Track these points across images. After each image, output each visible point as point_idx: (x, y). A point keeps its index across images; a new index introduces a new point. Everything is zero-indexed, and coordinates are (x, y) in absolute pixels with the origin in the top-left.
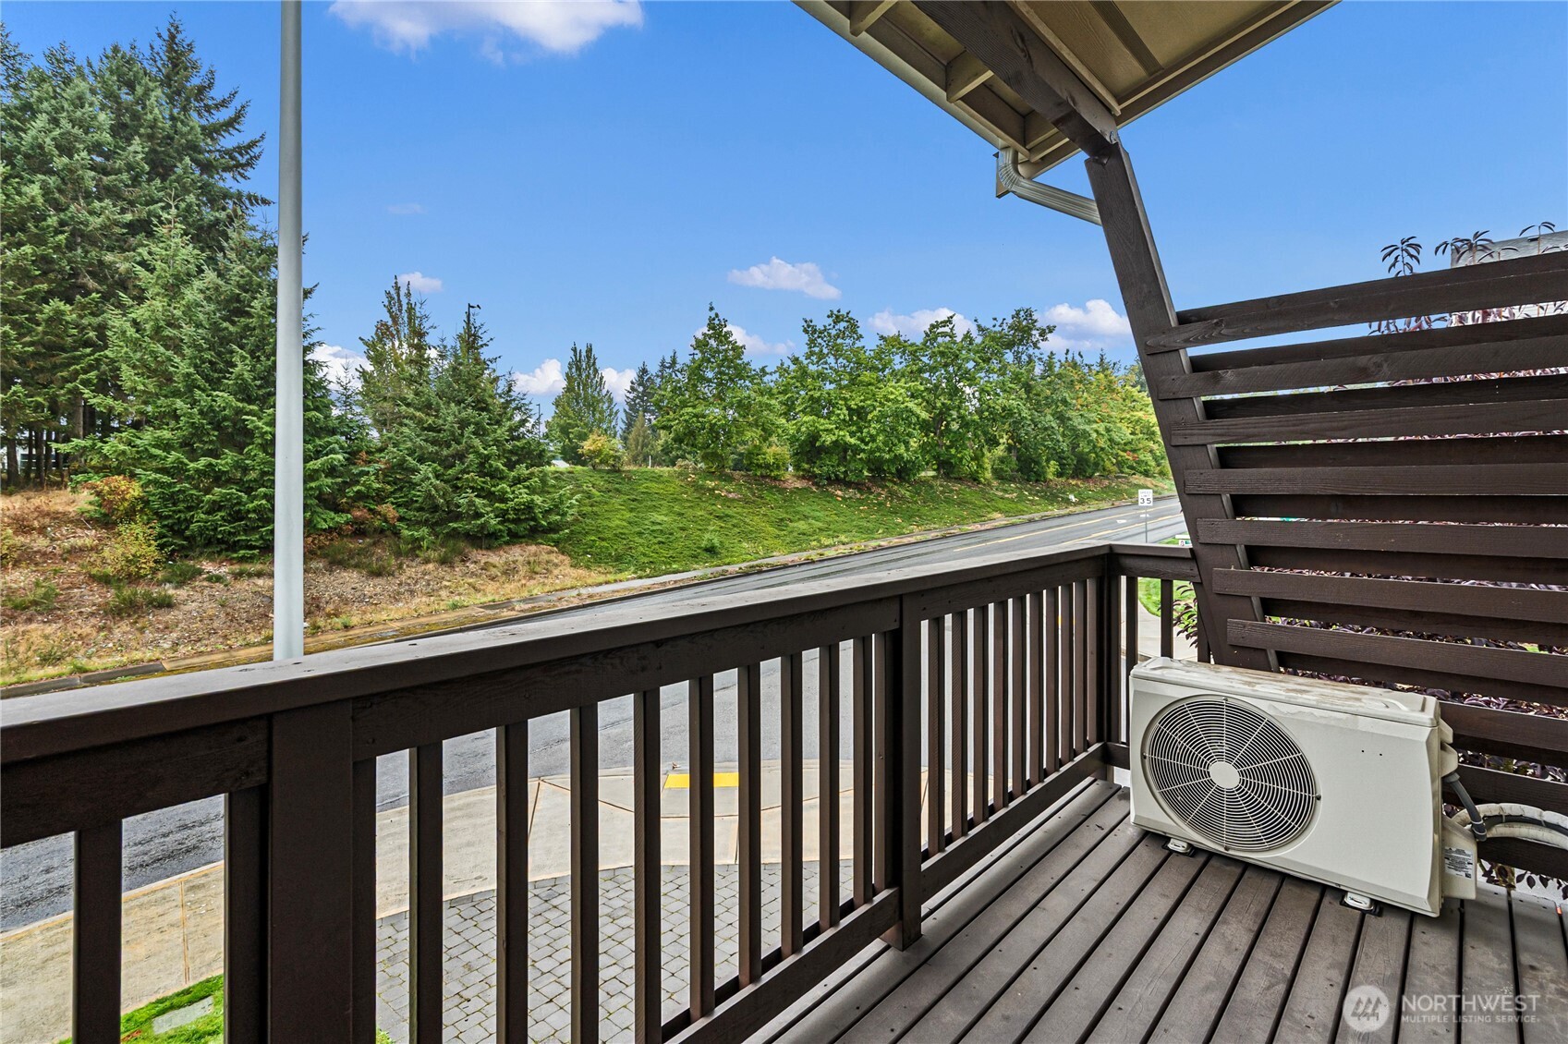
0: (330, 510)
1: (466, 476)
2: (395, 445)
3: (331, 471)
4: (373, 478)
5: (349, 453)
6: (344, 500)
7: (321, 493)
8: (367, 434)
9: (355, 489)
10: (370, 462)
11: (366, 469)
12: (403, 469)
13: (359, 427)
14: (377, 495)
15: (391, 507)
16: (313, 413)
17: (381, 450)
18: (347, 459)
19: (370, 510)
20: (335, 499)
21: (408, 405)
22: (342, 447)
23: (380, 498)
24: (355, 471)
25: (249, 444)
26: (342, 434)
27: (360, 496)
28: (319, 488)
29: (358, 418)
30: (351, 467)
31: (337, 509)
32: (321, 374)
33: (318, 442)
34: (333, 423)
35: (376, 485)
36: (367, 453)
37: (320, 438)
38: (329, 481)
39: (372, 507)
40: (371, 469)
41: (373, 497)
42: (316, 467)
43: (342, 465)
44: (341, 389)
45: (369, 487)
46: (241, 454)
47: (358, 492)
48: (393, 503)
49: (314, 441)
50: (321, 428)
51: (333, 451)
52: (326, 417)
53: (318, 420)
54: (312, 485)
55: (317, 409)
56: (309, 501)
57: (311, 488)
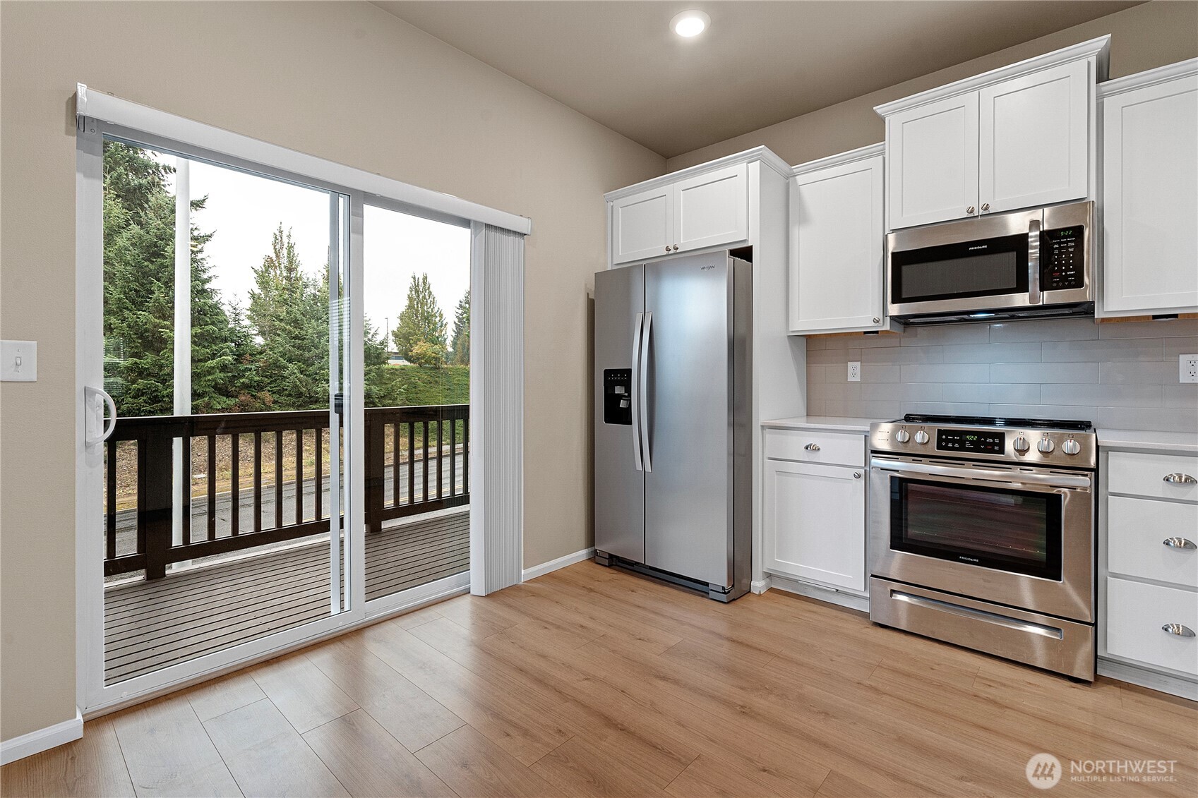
0: (224, 395)
1: (322, 372)
2: (271, 349)
3: (224, 368)
4: (254, 373)
5: (237, 355)
6: (233, 388)
7: (216, 384)
8: (251, 341)
9: (242, 381)
10: (252, 362)
11: (250, 367)
12: (277, 367)
13: (245, 336)
14: (258, 385)
15: (268, 394)
16: (211, 326)
17: (261, 353)
18: (235, 360)
19: (252, 395)
20: (227, 387)
21: (281, 320)
22: (232, 351)
23: (260, 387)
24: (241, 368)
25: (164, 349)
26: (232, 341)
27: (245, 386)
28: (214, 380)
29: (244, 330)
30: (239, 365)
31: (228, 395)
32: (216, 299)
33: (214, 347)
34: (226, 333)
35: (257, 378)
36: (250, 355)
37: (215, 344)
38: (222, 375)
39: (254, 394)
40: (253, 367)
41: (254, 387)
42: (212, 365)
43: (232, 364)
44: (232, 310)
45: (251, 380)
46: (158, 355)
47: (244, 383)
48: (269, 391)
49: (211, 347)
50: (216, 337)
51: (225, 354)
52: (220, 330)
53: (214, 332)
54: (210, 378)
55: (213, 324)
56: (207, 390)
57: (209, 380)
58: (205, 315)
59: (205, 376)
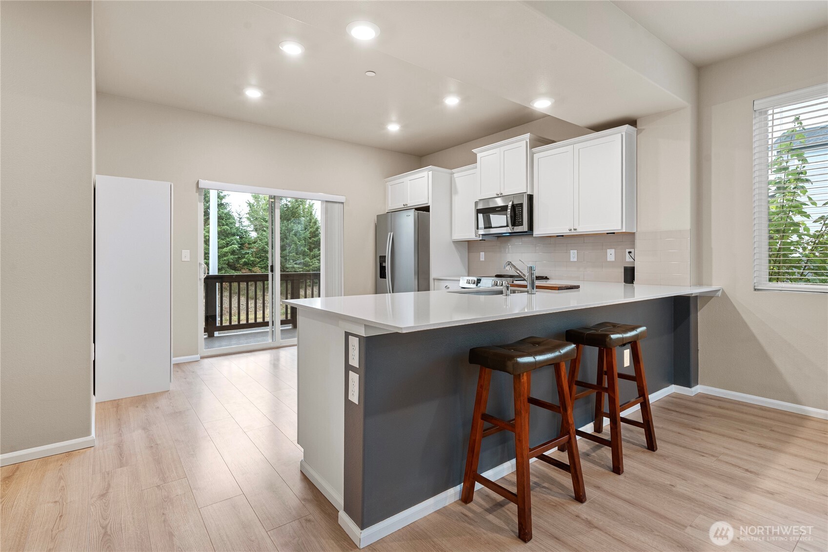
0: (233, 270)
1: (291, 254)
2: (261, 240)
3: (233, 252)
4: (250, 255)
5: (241, 244)
6: (239, 265)
7: (229, 262)
8: (249, 235)
9: (243, 260)
10: (249, 248)
11: (248, 251)
12: (264, 251)
13: (245, 232)
14: (253, 263)
15: (258, 269)
16: (226, 227)
17: (255, 243)
18: (240, 247)
19: (249, 270)
20: (235, 265)
21: (266, 221)
22: (237, 242)
23: (254, 264)
24: (243, 252)
26: (238, 235)
27: (246, 264)
28: (228, 260)
29: (244, 228)
30: (242, 250)
31: (235, 269)
32: (228, 210)
33: (228, 239)
34: (234, 231)
35: (252, 259)
36: (248, 244)
37: (228, 237)
38: (232, 257)
39: (250, 269)
40: (250, 252)
41: (251, 264)
42: (227, 251)
43: (237, 250)
44: (238, 216)
45: (249, 259)
47: (245, 262)
48: (259, 267)
49: (226, 239)
50: (229, 233)
51: (233, 244)
52: (231, 228)
53: (227, 230)
54: (225, 258)
55: (227, 225)
56: (224, 266)
57: (225, 260)
58: (223, 219)
59: (222, 257)
